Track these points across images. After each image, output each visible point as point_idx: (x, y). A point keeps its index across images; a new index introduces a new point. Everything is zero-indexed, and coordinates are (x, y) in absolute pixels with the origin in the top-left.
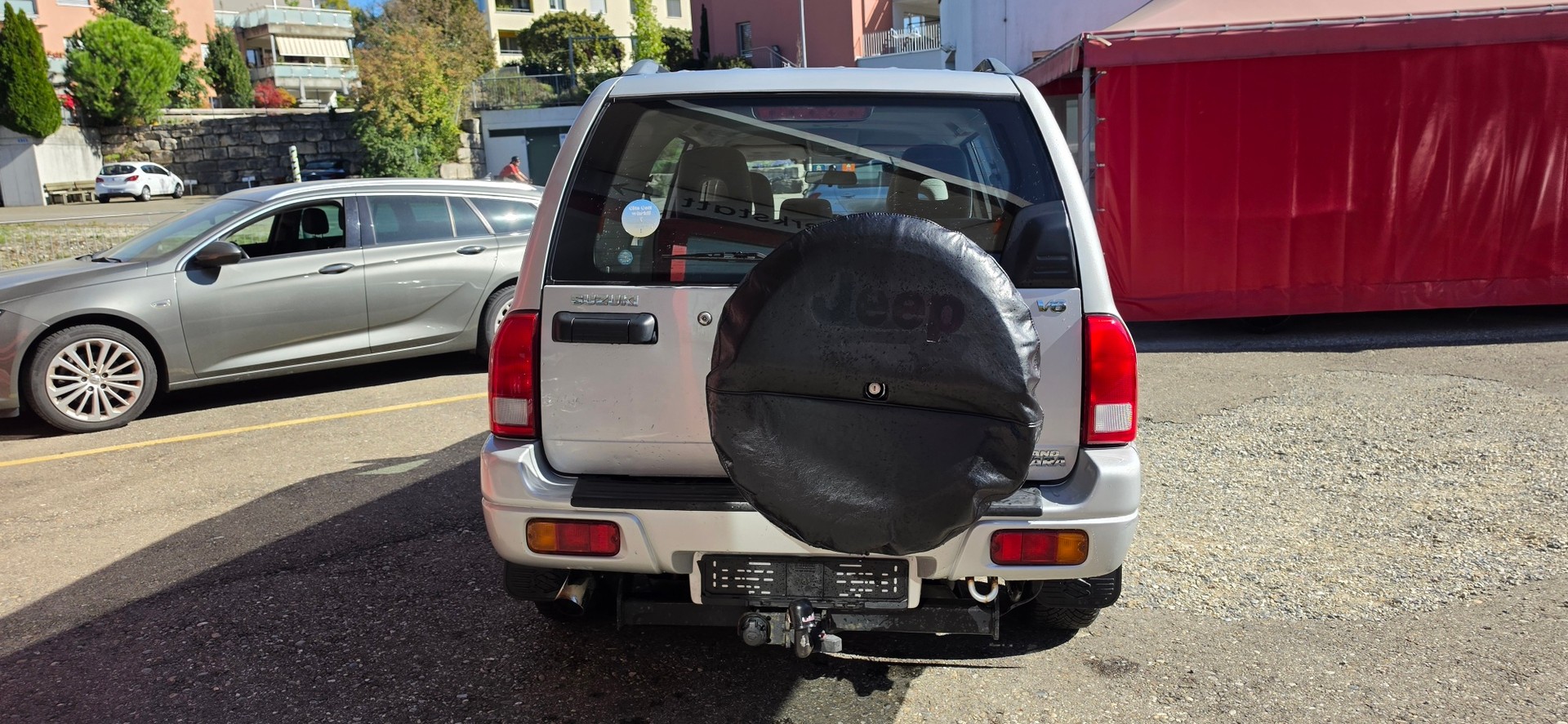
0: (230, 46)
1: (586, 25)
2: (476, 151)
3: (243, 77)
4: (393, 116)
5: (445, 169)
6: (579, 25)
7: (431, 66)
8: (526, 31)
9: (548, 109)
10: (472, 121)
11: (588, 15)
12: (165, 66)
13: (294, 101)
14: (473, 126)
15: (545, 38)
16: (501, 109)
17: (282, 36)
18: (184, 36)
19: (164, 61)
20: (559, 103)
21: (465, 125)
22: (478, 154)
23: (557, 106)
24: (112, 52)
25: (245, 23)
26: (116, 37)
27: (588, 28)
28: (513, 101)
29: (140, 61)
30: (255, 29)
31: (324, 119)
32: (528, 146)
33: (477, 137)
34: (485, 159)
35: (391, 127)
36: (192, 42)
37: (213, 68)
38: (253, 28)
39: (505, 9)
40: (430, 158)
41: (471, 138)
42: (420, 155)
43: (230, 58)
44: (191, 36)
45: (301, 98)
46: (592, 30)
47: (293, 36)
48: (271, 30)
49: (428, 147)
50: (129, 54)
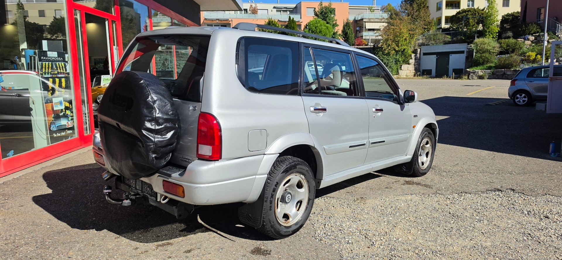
0: (349, 26)
1: (478, 13)
2: (417, 60)
3: (352, 36)
4: (388, 48)
5: (403, 66)
6: (475, 12)
7: (404, 30)
8: (453, 16)
9: (447, 45)
10: (417, 49)
11: (479, 8)
12: (328, 33)
13: (366, 44)
14: (417, 51)
15: (460, 18)
16: (429, 45)
17: (367, 22)
18: (336, 23)
19: (328, 32)
20: (451, 43)
21: (414, 51)
22: (417, 61)
23: (450, 44)
24: (315, 29)
25: (357, 19)
26: (316, 25)
27: (479, 13)
28: (434, 42)
29: (321, 32)
30: (360, 20)
31: (371, 49)
32: (437, 59)
33: (418, 55)
34: (420, 64)
35: (386, 52)
36: (338, 25)
37: (343, 33)
38: (359, 20)
39: (449, 8)
40: (398, 63)
41: (416, 56)
42: (395, 61)
43: (349, 30)
44: (338, 23)
45: (369, 42)
46: (480, 14)
47: (371, 22)
48: (364, 20)
49: (399, 59)
50: (319, 30)
